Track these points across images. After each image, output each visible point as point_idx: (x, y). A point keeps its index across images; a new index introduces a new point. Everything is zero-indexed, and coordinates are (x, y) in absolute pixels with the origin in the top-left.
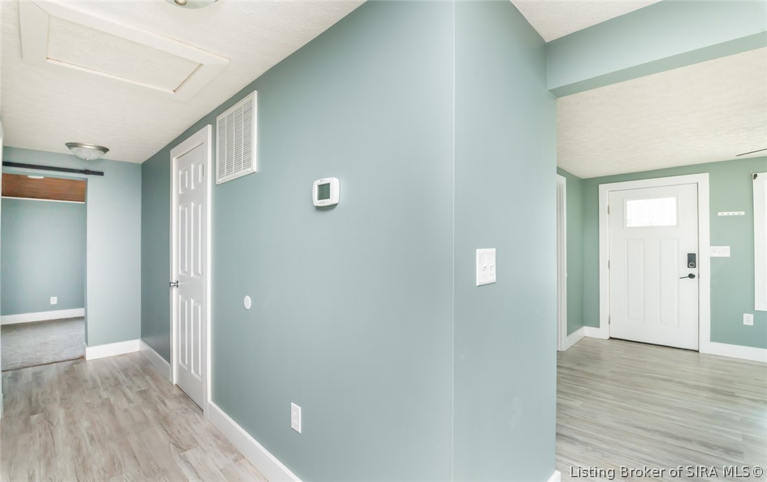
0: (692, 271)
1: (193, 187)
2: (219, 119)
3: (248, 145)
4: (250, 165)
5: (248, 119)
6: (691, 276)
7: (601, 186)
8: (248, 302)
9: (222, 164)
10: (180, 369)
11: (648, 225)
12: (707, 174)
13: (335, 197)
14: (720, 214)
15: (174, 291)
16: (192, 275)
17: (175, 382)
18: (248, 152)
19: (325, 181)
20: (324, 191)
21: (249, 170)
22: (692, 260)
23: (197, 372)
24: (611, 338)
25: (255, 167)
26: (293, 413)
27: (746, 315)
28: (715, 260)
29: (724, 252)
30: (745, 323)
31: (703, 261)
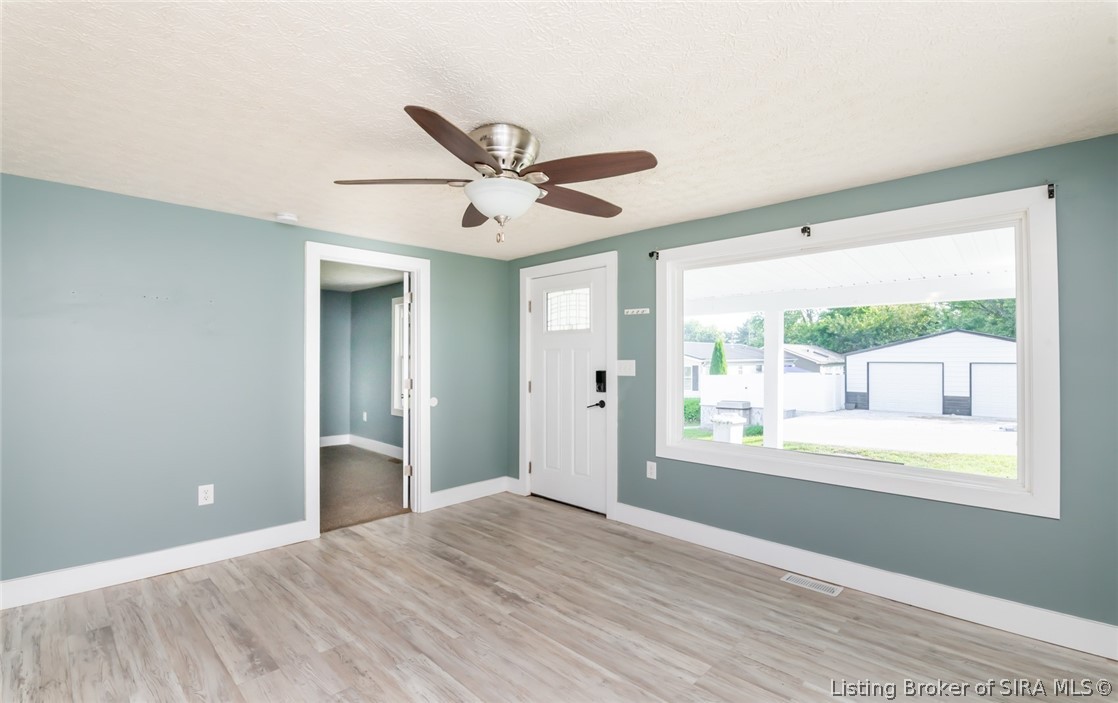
0: (601, 396)
6: (602, 404)
7: (522, 271)
11: (566, 328)
12: (615, 253)
14: (626, 312)
22: (601, 377)
24: (533, 495)
27: (649, 463)
28: (622, 380)
29: (629, 368)
30: (649, 476)
31: (611, 382)
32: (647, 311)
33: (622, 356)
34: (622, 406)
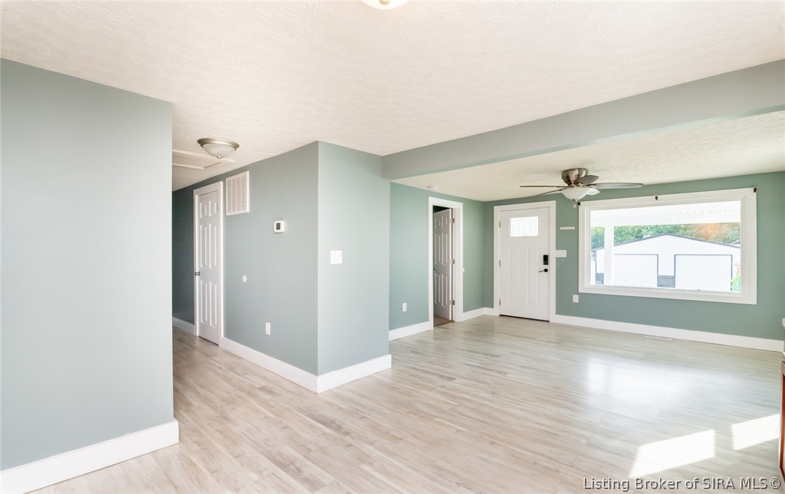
0: (546, 267)
1: (210, 215)
2: (227, 179)
3: (244, 198)
4: (245, 209)
5: (244, 185)
6: (546, 270)
7: (495, 207)
8: (245, 279)
9: (229, 206)
10: (201, 325)
11: (523, 235)
12: (555, 201)
13: (283, 228)
14: (561, 228)
15: (197, 277)
16: (210, 267)
17: (198, 334)
18: (244, 201)
19: (279, 222)
20: (278, 226)
21: (245, 211)
22: (546, 259)
23: (213, 323)
24: (501, 315)
25: (248, 210)
26: (267, 326)
27: (574, 296)
28: (558, 259)
29: (563, 254)
30: (574, 301)
31: (552, 260)
32: (573, 228)
33: (558, 248)
34: (558, 271)
